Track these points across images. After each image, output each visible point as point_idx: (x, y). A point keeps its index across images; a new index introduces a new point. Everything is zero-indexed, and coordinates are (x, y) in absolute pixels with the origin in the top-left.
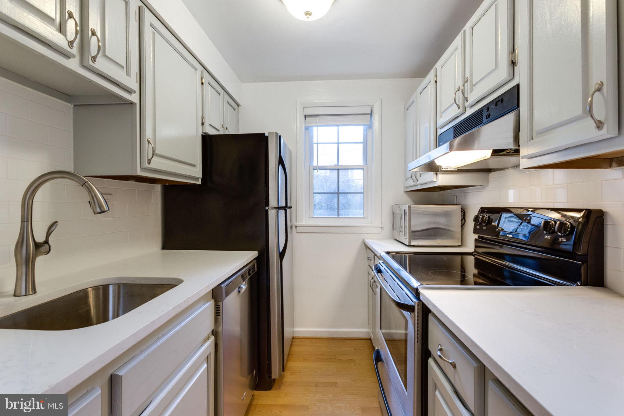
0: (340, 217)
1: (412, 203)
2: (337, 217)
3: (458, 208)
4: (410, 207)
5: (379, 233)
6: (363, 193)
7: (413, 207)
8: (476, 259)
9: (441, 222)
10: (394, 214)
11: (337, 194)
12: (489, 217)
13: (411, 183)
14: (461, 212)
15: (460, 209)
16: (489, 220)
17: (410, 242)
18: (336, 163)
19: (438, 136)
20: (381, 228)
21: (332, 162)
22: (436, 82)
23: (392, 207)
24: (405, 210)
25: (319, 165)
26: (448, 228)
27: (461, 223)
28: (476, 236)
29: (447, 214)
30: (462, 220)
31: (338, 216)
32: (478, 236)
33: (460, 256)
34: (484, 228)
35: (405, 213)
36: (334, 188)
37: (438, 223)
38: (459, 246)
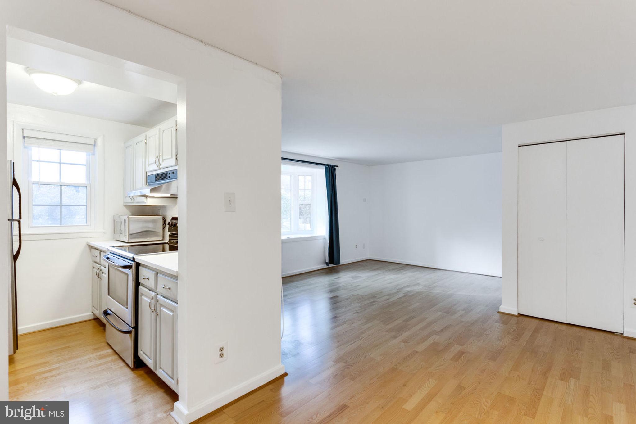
0: (62, 225)
1: (130, 214)
2: (59, 225)
3: (161, 217)
4: (128, 218)
5: (102, 237)
6: (86, 206)
7: (131, 217)
8: (170, 246)
9: (150, 226)
10: (115, 223)
11: (59, 207)
12: (175, 222)
13: (129, 200)
14: (163, 219)
15: (162, 218)
16: (175, 224)
17: (128, 240)
18: (59, 180)
19: (147, 176)
20: (103, 233)
21: (55, 179)
22: (146, 143)
23: (114, 217)
24: (125, 219)
25: (41, 180)
26: (154, 230)
27: (163, 227)
28: (170, 233)
29: (154, 221)
30: (163, 225)
31: (61, 225)
32: (171, 233)
33: (162, 245)
34: (173, 228)
35: (125, 221)
36: (57, 201)
37: (148, 227)
38: (162, 240)
